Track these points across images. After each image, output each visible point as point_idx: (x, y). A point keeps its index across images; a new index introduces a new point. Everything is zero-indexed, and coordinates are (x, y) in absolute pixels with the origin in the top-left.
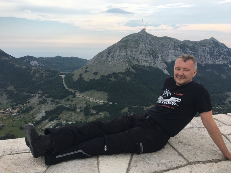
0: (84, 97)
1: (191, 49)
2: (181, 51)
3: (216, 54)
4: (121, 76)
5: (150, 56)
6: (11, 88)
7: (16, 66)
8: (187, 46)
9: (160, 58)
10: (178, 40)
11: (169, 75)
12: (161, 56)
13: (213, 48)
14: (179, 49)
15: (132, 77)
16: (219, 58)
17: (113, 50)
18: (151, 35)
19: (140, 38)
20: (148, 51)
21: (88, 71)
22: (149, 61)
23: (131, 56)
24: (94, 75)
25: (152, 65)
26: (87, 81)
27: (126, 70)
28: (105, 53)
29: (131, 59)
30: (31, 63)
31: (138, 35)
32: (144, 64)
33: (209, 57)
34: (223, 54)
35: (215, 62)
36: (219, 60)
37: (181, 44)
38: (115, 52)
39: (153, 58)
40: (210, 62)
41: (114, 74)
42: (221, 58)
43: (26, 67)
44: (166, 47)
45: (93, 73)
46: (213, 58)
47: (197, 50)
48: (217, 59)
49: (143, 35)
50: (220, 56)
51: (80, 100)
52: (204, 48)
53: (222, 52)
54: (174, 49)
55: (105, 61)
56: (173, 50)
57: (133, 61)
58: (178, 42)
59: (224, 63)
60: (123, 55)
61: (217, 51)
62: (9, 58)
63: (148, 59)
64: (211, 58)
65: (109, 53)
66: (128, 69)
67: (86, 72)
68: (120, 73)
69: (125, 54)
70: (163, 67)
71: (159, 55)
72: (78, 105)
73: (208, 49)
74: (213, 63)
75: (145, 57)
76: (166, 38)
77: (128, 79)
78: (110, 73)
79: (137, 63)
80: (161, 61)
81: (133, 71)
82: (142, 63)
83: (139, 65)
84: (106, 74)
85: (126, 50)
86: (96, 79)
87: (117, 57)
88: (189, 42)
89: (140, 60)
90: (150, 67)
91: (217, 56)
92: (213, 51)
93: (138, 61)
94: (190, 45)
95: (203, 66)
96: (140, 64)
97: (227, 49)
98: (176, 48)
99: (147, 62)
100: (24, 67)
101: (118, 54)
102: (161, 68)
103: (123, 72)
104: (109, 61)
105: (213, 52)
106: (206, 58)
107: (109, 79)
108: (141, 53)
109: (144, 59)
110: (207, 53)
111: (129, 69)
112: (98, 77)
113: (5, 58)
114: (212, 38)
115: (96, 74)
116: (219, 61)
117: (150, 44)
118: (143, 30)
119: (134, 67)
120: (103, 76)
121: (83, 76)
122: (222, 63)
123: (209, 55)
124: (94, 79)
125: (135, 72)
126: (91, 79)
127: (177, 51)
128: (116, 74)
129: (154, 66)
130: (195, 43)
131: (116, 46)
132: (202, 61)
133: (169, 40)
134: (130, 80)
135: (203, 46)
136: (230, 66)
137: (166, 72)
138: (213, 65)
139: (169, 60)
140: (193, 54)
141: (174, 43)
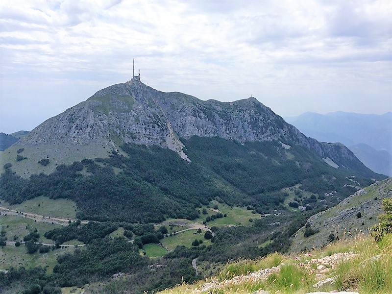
0: (22, 214)
1: (221, 116)
2: (205, 118)
3: (260, 124)
4: (101, 165)
5: (153, 127)
8: (214, 110)
9: (171, 131)
10: (199, 100)
11: (190, 161)
12: (173, 128)
13: (255, 114)
14: (202, 114)
15: (124, 167)
16: (266, 132)
17: (81, 113)
18: (151, 89)
19: (133, 93)
20: (150, 117)
21: (26, 158)
22: (153, 137)
23: (117, 127)
24: (40, 165)
25: (158, 144)
26: (24, 178)
27: (112, 154)
28: (62, 120)
29: (118, 132)
31: (128, 87)
32: (145, 141)
33: (250, 130)
34: (271, 124)
35: (260, 139)
36: (266, 134)
37: (204, 107)
38: (84, 118)
39: (160, 130)
40: (252, 139)
41: (86, 162)
42: (268, 131)
44: (180, 111)
45: (39, 162)
46: (257, 131)
47: (230, 117)
48: (262, 133)
49: (138, 88)
50: (266, 128)
51: (12, 222)
52: (241, 113)
53: (269, 121)
54: (195, 115)
55: (64, 136)
56: (192, 117)
57: (122, 136)
58: (199, 102)
59: (273, 140)
60: (102, 125)
61: (261, 120)
63: (151, 131)
64: (254, 131)
65: (71, 121)
66: (114, 152)
67: (20, 159)
68: (99, 160)
69: (105, 122)
70: (178, 147)
71: (169, 126)
72: (8, 233)
73: (247, 116)
74: (257, 140)
75: (145, 129)
76: (178, 95)
77: (117, 171)
78: (77, 160)
79: (131, 141)
80: (173, 137)
81: (125, 155)
82: (139, 139)
83: (134, 144)
84: (69, 163)
85: (107, 115)
86: (45, 173)
87: (89, 129)
88: (216, 102)
89: (137, 134)
90: (156, 148)
91: (262, 128)
92: (256, 119)
93: (132, 137)
94: (219, 108)
95: (243, 144)
96: (137, 142)
97: (275, 116)
98: (198, 114)
99: (149, 139)
101: (92, 122)
102: (174, 150)
103: (105, 158)
104: (74, 135)
105: (256, 122)
106: (246, 131)
107: (77, 172)
108: (137, 121)
109: (144, 132)
110: (246, 123)
111: (116, 151)
112: (50, 170)
114: (252, 98)
115: (45, 162)
116: (267, 137)
117: (150, 105)
118: (137, 79)
119: (125, 148)
120: (61, 168)
121: (13, 169)
122: (271, 140)
123: (250, 126)
124: (42, 174)
125: (128, 157)
126: (33, 173)
127: (199, 119)
128: (90, 162)
129: (163, 146)
130: (226, 105)
132: (240, 137)
133: (183, 99)
134: (121, 173)
135: (239, 111)
136: (283, 145)
137: (184, 156)
138: (258, 142)
139: (187, 135)
140: (225, 124)
141: (194, 104)
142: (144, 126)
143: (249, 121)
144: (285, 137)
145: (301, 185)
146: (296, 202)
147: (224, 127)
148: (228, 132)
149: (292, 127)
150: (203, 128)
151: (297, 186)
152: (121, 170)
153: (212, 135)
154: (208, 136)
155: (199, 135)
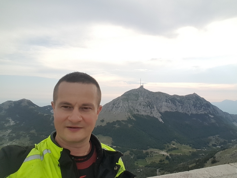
1: (179, 102)
2: (171, 103)
3: (198, 105)
4: (124, 123)
5: (147, 107)
6: (33, 131)
7: (39, 113)
8: (176, 99)
9: (156, 109)
10: (169, 95)
11: (163, 122)
12: (157, 107)
13: (196, 101)
14: (170, 101)
15: (133, 124)
16: (201, 109)
17: (117, 101)
18: (148, 91)
19: (139, 93)
20: (146, 103)
22: (147, 111)
23: (132, 107)
25: (149, 114)
27: (128, 118)
28: (110, 104)
29: (132, 109)
30: (51, 111)
31: (138, 90)
32: (143, 113)
33: (193, 108)
34: (204, 106)
35: (198, 112)
36: (201, 110)
37: (171, 98)
38: (119, 103)
39: (150, 108)
40: (194, 112)
41: (118, 121)
42: (202, 109)
43: (47, 114)
44: (160, 100)
45: (101, 121)
46: (196, 109)
47: (184, 102)
48: (199, 110)
49: (142, 90)
50: (201, 108)
52: (189, 101)
53: (203, 104)
54: (166, 102)
55: (111, 110)
57: (134, 111)
59: (205, 113)
60: (125, 106)
62: (34, 107)
63: (146, 109)
64: (195, 109)
65: (114, 104)
68: (123, 121)
69: (127, 105)
70: (158, 116)
71: (155, 107)
73: (192, 102)
74: (197, 113)
75: (144, 108)
76: (159, 93)
77: (130, 126)
78: (114, 121)
79: (137, 113)
80: (156, 111)
81: (134, 119)
82: (141, 112)
83: (138, 114)
84: (111, 121)
85: (128, 102)
87: (120, 108)
88: (177, 96)
89: (140, 110)
90: (148, 116)
91: (199, 107)
92: (196, 103)
93: (138, 111)
94: (178, 99)
95: (190, 115)
96: (140, 113)
97: (206, 102)
98: (167, 101)
99: (145, 112)
100: (45, 114)
101: (121, 105)
102: (156, 117)
103: (125, 120)
104: (114, 110)
105: (196, 105)
106: (191, 109)
107: (114, 125)
108: (140, 104)
109: (143, 109)
110: (191, 105)
111: (130, 117)
112: (104, 124)
113: (32, 107)
114: (194, 94)
115: (103, 121)
116: (201, 112)
117: (147, 98)
118: (142, 87)
119: (134, 116)
120: (108, 123)
122: (204, 113)
124: (101, 126)
125: (135, 120)
126: (98, 125)
127: (168, 103)
128: (119, 121)
129: (151, 115)
130: (182, 97)
131: (120, 98)
132: (189, 112)
133: (162, 95)
134: (131, 127)
135: (188, 100)
136: (210, 115)
137: (161, 120)
138: (197, 114)
139: (163, 111)
140: (181, 105)
141: (166, 97)
142: (143, 107)
143: (193, 104)
144: (211, 112)
145: (219, 135)
146: (216, 144)
147: (181, 107)
148: (182, 109)
149: (215, 107)
150: (170, 107)
151: (217, 136)
152: (132, 125)
153: (175, 111)
154: (173, 111)
155: (168, 111)
